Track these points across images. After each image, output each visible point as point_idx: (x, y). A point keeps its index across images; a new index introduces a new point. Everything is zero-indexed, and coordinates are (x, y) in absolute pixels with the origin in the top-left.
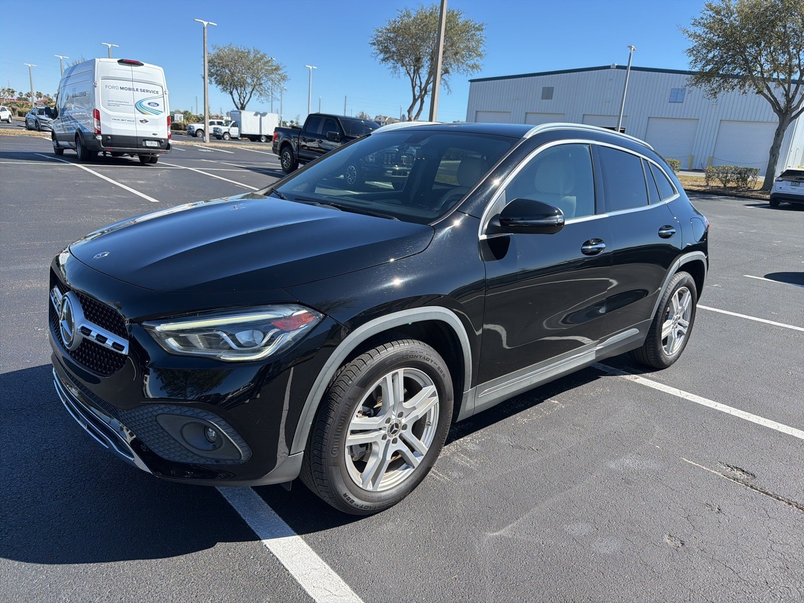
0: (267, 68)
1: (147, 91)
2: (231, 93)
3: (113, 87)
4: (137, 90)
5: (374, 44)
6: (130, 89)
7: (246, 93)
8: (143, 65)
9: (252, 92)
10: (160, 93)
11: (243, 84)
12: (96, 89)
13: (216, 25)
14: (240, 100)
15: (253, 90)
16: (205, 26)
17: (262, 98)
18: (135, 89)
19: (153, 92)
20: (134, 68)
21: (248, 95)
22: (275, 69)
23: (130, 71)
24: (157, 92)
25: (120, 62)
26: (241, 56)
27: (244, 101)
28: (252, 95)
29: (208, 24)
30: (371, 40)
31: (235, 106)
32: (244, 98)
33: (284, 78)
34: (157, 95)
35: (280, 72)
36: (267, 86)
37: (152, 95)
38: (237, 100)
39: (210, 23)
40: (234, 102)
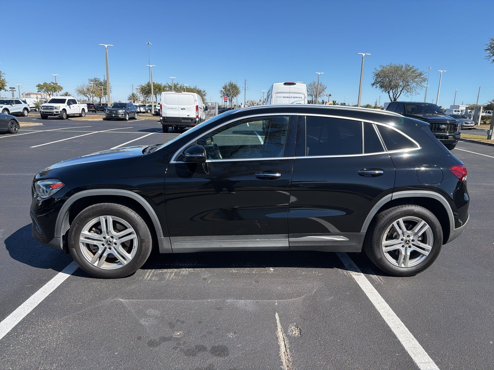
0: (413, 75)
1: (296, 97)
2: (389, 92)
3: (280, 97)
4: (291, 97)
5: (489, 49)
6: (288, 97)
7: (398, 92)
8: (296, 84)
9: (401, 91)
10: (303, 98)
11: (396, 86)
12: (272, 98)
13: (370, 54)
14: (393, 96)
15: (403, 89)
16: (364, 56)
17: (408, 94)
18: (290, 97)
19: (299, 98)
20: (291, 86)
21: (399, 93)
22: (419, 75)
23: (289, 88)
24: (301, 98)
25: (285, 84)
26: (397, 69)
27: (396, 97)
28: (402, 92)
29: (366, 54)
30: (486, 47)
31: (390, 100)
32: (396, 95)
33: (424, 80)
34: (301, 99)
35: (422, 76)
36: (412, 86)
37: (299, 99)
38: (391, 96)
39: (367, 54)
40: (390, 97)
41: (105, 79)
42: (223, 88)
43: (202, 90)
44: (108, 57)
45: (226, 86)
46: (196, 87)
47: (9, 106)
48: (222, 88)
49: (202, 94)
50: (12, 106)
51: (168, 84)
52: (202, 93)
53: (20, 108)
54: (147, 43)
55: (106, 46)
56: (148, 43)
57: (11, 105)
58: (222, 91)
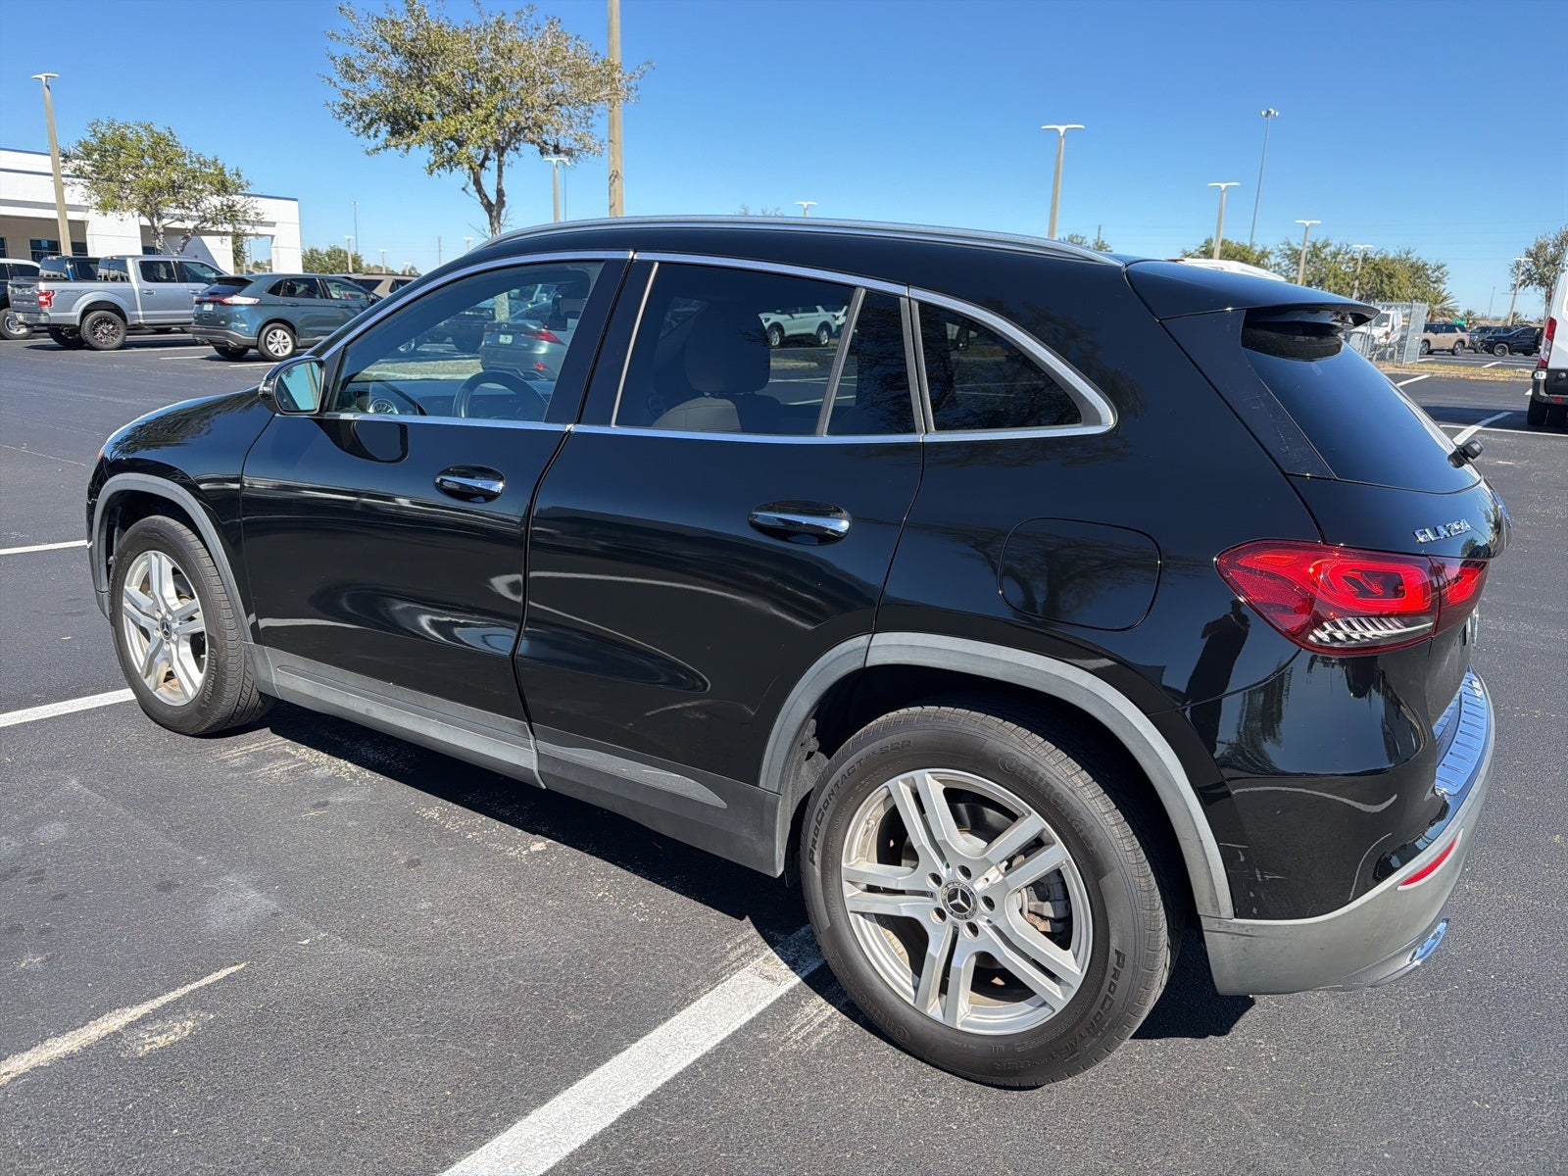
41: (1099, 238)
42: (1529, 254)
43: (1432, 263)
44: (1061, 166)
45: (1542, 247)
46: (1407, 254)
47: (787, 316)
48: (1524, 255)
49: (1428, 279)
50: (793, 318)
51: (1289, 244)
52: (1429, 272)
53: (810, 324)
54: (1263, 113)
55: (1062, 129)
56: (1269, 112)
57: (790, 315)
58: (1518, 265)
